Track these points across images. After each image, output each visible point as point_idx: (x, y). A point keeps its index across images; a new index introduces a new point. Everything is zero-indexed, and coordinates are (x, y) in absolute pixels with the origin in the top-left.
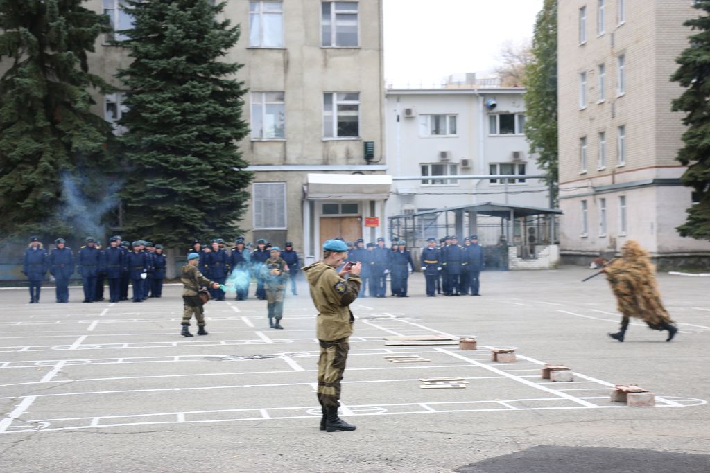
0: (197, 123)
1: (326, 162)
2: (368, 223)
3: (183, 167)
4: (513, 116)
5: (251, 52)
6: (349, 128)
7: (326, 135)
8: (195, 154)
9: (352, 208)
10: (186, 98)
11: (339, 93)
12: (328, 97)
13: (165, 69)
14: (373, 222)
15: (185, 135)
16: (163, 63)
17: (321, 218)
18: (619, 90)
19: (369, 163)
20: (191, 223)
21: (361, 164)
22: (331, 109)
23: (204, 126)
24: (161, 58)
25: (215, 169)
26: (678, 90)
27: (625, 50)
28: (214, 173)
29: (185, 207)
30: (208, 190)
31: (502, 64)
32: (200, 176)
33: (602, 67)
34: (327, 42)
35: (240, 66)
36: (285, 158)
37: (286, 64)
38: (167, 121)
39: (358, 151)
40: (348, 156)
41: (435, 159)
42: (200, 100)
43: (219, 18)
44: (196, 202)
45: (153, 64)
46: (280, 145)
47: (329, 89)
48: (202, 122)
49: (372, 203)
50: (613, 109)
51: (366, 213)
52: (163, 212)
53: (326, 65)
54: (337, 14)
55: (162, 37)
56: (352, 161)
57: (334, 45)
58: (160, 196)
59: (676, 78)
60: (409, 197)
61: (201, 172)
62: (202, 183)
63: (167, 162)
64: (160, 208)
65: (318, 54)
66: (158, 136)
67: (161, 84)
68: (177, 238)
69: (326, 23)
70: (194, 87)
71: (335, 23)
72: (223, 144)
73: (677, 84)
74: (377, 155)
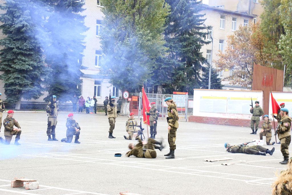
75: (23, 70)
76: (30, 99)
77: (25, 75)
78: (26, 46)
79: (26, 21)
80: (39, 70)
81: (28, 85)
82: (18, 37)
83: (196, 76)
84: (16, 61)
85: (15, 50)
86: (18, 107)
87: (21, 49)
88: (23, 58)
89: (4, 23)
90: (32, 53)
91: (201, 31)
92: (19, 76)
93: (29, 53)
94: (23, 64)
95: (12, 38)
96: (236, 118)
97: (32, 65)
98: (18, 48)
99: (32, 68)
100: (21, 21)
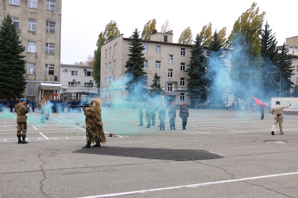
0: (13, 70)
1: (45, 80)
2: (55, 95)
3: (9, 80)
4: (90, 72)
5: (28, 53)
6: (51, 73)
7: (46, 74)
8: (12, 77)
9: (51, 91)
10: (10, 63)
11: (49, 64)
12: (46, 65)
13: (5, 56)
14: (56, 95)
15: (10, 72)
16: (5, 54)
17: (44, 94)
18: (114, 68)
19: (56, 81)
20: (10, 94)
21: (54, 81)
22: (47, 68)
23: (15, 70)
24: (4, 53)
25: (17, 81)
26: (126, 69)
27: (115, 59)
28: (17, 82)
29: (9, 89)
30: (15, 86)
31: (88, 60)
32: (13, 82)
33: (110, 63)
34: (47, 52)
35: (25, 56)
36: (35, 79)
37: (36, 57)
38: (5, 69)
39: (53, 78)
40: (51, 79)
41: (72, 81)
42: (14, 64)
43: (20, 45)
44: (12, 88)
45: (2, 54)
46: (34, 76)
47: (47, 63)
48: (14, 69)
49: (56, 91)
50: (112, 72)
51: (55, 93)
52: (3, 90)
53: (46, 57)
54: (49, 46)
55: (4, 48)
56: (51, 80)
57: (48, 53)
58: (2, 86)
59: (126, 66)
60: (65, 90)
61: (13, 81)
62: (14, 84)
63: (4, 78)
64: (2, 89)
65: (45, 55)
66: (2, 72)
67: (4, 59)
68: (6, 97)
69: (47, 48)
70: (12, 61)
71: (49, 48)
72: (20, 75)
73: (126, 68)
74: (58, 79)
75: (196, 91)
76: (200, 104)
77: (197, 94)
78: (197, 81)
79: (197, 70)
80: (204, 91)
81: (198, 98)
82: (194, 77)
83: (288, 91)
84: (194, 88)
85: (193, 83)
86: (196, 107)
87: (196, 82)
88: (197, 86)
89: (189, 72)
90: (200, 84)
91: (290, 69)
92: (195, 94)
93: (199, 84)
94: (196, 89)
95: (192, 78)
96: (292, 111)
97: (200, 89)
98: (194, 82)
99: (200, 90)
100: (195, 71)
